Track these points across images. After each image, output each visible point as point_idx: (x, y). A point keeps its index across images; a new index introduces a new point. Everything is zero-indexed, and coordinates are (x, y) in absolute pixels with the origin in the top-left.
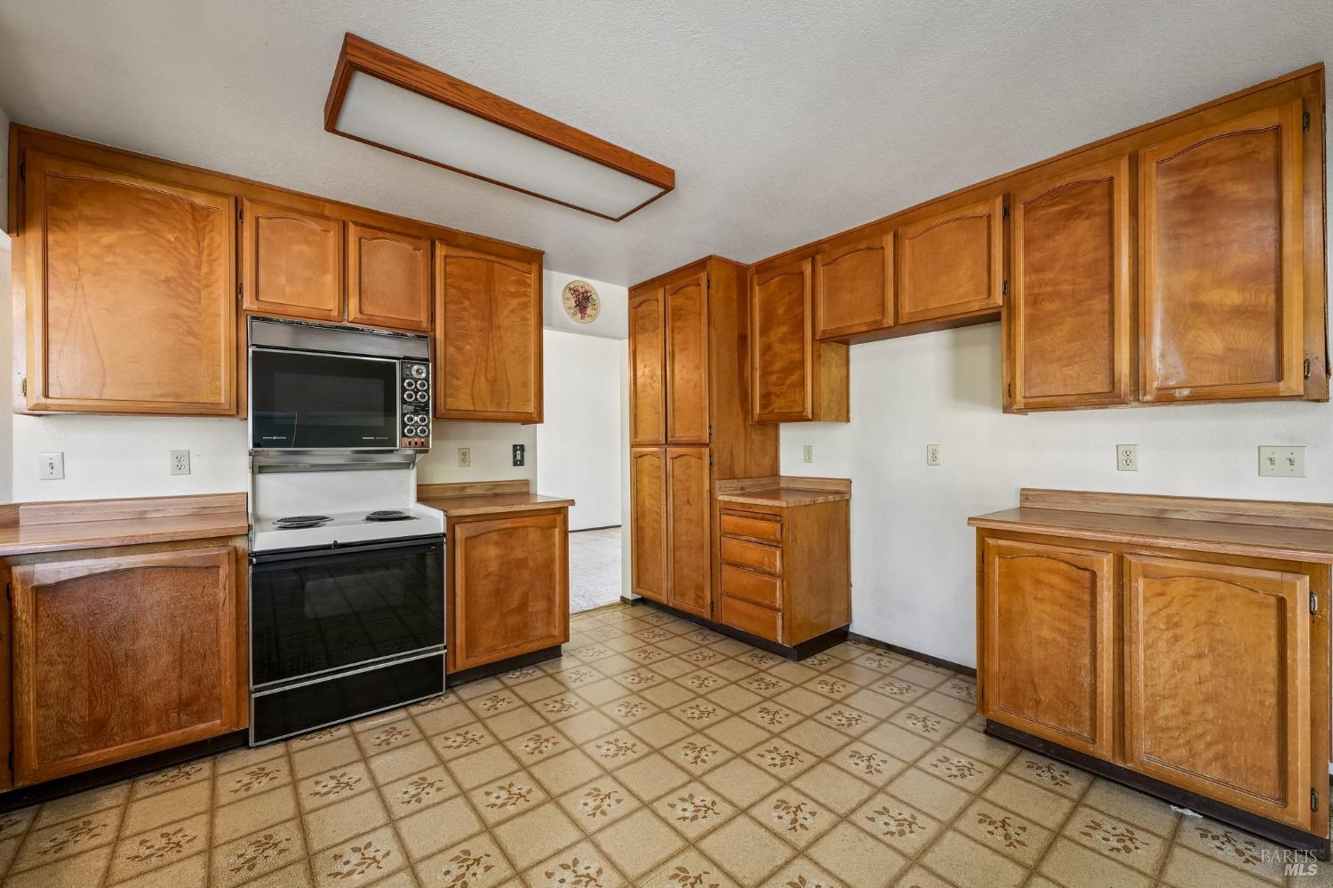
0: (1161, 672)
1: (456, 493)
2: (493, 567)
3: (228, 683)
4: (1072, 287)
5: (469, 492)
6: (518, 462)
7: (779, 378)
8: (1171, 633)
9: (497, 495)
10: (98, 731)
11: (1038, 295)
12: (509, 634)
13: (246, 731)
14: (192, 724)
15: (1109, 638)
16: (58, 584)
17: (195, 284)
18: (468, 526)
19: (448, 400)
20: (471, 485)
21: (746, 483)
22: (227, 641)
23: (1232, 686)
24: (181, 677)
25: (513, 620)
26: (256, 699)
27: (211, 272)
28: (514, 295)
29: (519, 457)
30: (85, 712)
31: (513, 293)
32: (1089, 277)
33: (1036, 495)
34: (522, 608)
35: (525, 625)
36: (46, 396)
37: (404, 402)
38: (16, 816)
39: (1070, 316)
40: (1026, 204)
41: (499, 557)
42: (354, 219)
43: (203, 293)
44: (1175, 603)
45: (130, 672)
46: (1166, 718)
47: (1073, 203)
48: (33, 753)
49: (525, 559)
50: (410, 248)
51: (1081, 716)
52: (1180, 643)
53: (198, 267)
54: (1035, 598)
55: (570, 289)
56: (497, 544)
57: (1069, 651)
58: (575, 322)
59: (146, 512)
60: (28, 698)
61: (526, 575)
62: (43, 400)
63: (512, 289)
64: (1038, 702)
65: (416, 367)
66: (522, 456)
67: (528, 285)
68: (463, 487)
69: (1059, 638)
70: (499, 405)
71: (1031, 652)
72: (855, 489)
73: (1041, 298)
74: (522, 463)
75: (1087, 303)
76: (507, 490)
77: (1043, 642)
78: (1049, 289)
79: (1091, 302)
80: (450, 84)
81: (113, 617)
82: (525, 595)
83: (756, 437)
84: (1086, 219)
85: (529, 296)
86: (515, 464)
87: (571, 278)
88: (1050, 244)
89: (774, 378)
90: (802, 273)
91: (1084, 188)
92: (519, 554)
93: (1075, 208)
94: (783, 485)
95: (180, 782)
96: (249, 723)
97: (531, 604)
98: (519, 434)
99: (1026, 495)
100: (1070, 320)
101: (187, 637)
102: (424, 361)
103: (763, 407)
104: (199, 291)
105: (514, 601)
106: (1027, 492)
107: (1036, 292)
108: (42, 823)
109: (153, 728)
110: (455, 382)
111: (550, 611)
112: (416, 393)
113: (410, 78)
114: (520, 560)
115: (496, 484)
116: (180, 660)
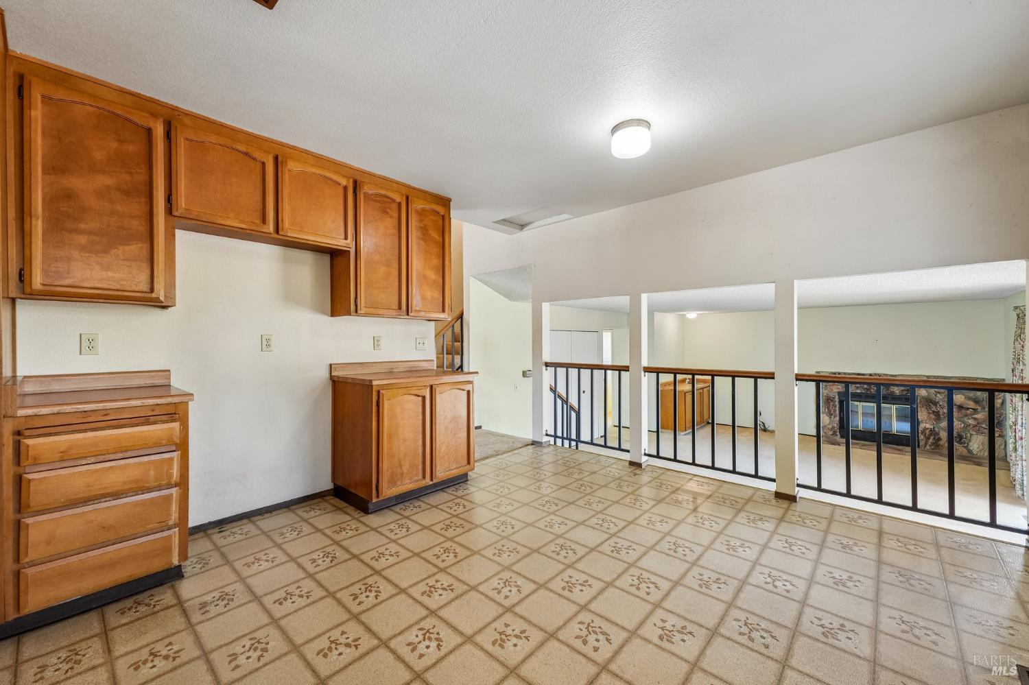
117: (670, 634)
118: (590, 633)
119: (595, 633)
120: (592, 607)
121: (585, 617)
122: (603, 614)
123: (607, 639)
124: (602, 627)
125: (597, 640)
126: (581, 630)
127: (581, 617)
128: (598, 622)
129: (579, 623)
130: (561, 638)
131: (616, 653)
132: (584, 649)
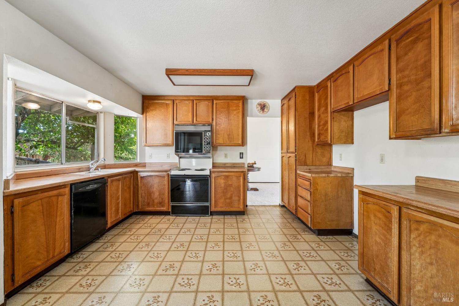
0: (417, 268)
1: (223, 165)
2: (223, 185)
3: (167, 201)
4: (415, 77)
5: (227, 165)
6: (241, 158)
7: (322, 128)
8: (420, 249)
9: (234, 167)
10: (148, 204)
11: (402, 83)
12: (227, 204)
13: (170, 212)
14: (161, 207)
15: (396, 246)
16: (144, 177)
17: (166, 119)
18: (216, 173)
19: (217, 141)
20: (227, 163)
21: (312, 167)
22: (167, 192)
23: (445, 283)
24: (160, 198)
25: (228, 201)
26: (172, 205)
27: (169, 116)
28: (235, 110)
29: (241, 156)
30: (147, 200)
31: (235, 109)
32: (422, 71)
33: (422, 180)
34: (231, 198)
35: (232, 203)
36: (146, 143)
37: (205, 142)
38: (139, 216)
39: (415, 92)
40: (397, 41)
41: (224, 183)
42: (195, 99)
43: (168, 121)
44: (422, 234)
45: (153, 195)
46: (419, 291)
47: (416, 35)
48: (140, 206)
49: (232, 184)
50: (207, 103)
51: (389, 281)
52: (424, 255)
53: (167, 116)
54: (374, 223)
55: (259, 104)
56: (224, 179)
57: (385, 249)
58: (261, 114)
59: (162, 165)
60: (140, 196)
61: (232, 189)
62: (146, 144)
63: (234, 108)
64: (375, 269)
65: (208, 133)
66: (243, 156)
67: (239, 106)
68: (225, 164)
69: (382, 242)
70: (230, 141)
71: (373, 247)
72: (356, 172)
73: (403, 84)
74: (242, 158)
75: (421, 84)
76: (238, 165)
77: (376, 243)
78: (406, 80)
79: (423, 83)
80: (186, 71)
81: (150, 184)
82: (232, 194)
83: (319, 151)
84: (421, 42)
85: (240, 110)
86: (240, 158)
87: (259, 101)
88: (407, 57)
89: (321, 127)
90: (327, 86)
91: (421, 26)
92: (230, 183)
93: (417, 38)
94: (332, 169)
95: (159, 218)
96: (170, 210)
97: (233, 197)
98: (241, 149)
99: (418, 179)
100: (414, 93)
101: (161, 190)
102: (209, 131)
103: (318, 138)
104: (167, 121)
105: (228, 196)
106: (419, 178)
107: (401, 82)
108: (141, 218)
109: (156, 206)
110: (219, 136)
111: (239, 200)
112: (207, 139)
113: (178, 73)
114: (230, 184)
115: (234, 164)
116: (160, 194)
117: (155, 301)
118: (188, 283)
119: (186, 284)
120: (194, 294)
121: (194, 288)
122: (187, 294)
123: (180, 284)
124: (185, 288)
125: (184, 282)
126: (192, 282)
127: (195, 287)
128: (187, 289)
129: (194, 284)
130: (197, 276)
131: (175, 281)
132: (187, 277)
